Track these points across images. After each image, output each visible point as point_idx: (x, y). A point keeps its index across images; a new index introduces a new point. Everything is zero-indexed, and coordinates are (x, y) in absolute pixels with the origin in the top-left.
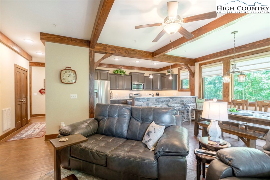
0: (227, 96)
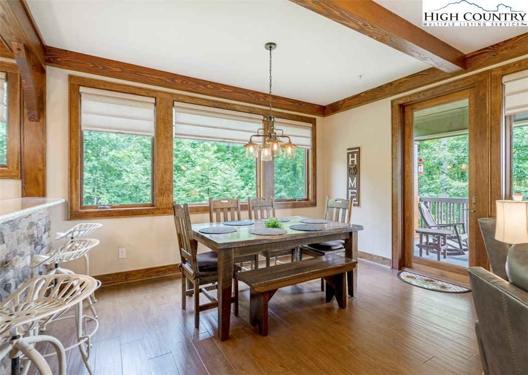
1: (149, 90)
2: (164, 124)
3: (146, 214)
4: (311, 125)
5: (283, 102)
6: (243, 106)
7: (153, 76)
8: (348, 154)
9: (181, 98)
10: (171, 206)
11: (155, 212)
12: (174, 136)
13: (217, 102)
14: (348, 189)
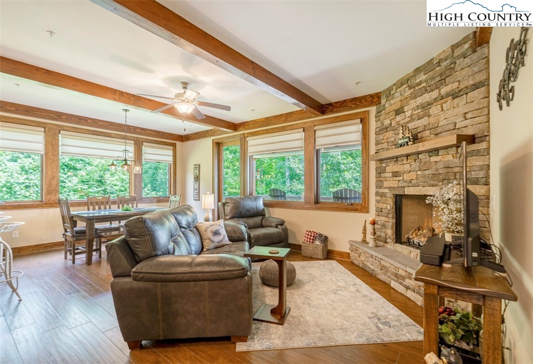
0: (55, 194)
1: (39, 122)
2: (52, 146)
3: (36, 207)
4: (172, 148)
5: (149, 132)
6: (117, 134)
7: (43, 114)
8: (195, 168)
9: (66, 128)
10: (58, 202)
11: (44, 206)
12: (60, 154)
13: (96, 131)
14: (194, 190)
